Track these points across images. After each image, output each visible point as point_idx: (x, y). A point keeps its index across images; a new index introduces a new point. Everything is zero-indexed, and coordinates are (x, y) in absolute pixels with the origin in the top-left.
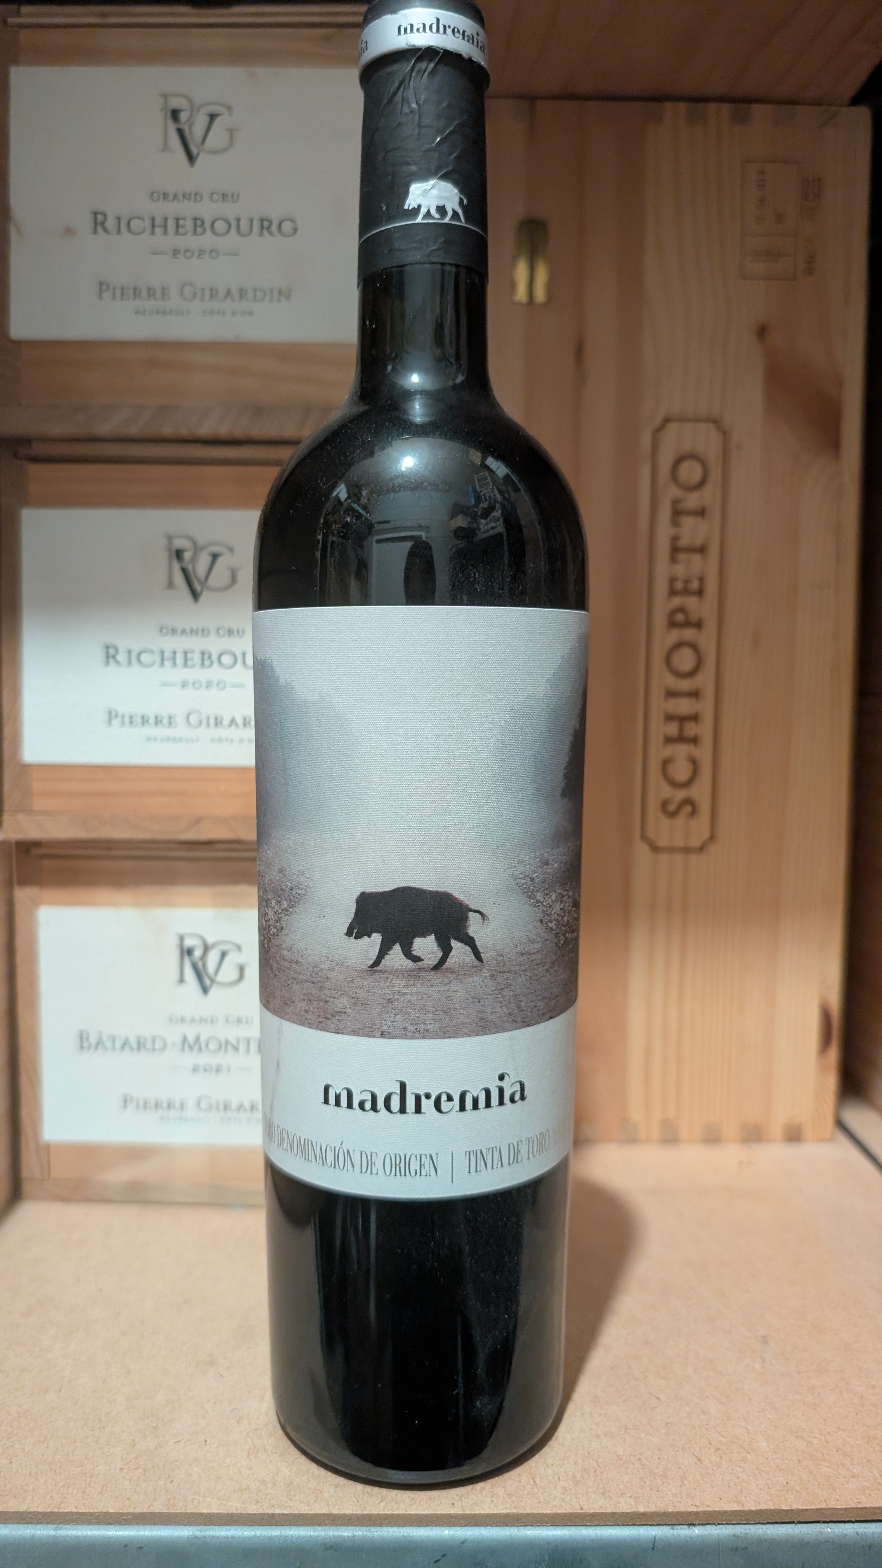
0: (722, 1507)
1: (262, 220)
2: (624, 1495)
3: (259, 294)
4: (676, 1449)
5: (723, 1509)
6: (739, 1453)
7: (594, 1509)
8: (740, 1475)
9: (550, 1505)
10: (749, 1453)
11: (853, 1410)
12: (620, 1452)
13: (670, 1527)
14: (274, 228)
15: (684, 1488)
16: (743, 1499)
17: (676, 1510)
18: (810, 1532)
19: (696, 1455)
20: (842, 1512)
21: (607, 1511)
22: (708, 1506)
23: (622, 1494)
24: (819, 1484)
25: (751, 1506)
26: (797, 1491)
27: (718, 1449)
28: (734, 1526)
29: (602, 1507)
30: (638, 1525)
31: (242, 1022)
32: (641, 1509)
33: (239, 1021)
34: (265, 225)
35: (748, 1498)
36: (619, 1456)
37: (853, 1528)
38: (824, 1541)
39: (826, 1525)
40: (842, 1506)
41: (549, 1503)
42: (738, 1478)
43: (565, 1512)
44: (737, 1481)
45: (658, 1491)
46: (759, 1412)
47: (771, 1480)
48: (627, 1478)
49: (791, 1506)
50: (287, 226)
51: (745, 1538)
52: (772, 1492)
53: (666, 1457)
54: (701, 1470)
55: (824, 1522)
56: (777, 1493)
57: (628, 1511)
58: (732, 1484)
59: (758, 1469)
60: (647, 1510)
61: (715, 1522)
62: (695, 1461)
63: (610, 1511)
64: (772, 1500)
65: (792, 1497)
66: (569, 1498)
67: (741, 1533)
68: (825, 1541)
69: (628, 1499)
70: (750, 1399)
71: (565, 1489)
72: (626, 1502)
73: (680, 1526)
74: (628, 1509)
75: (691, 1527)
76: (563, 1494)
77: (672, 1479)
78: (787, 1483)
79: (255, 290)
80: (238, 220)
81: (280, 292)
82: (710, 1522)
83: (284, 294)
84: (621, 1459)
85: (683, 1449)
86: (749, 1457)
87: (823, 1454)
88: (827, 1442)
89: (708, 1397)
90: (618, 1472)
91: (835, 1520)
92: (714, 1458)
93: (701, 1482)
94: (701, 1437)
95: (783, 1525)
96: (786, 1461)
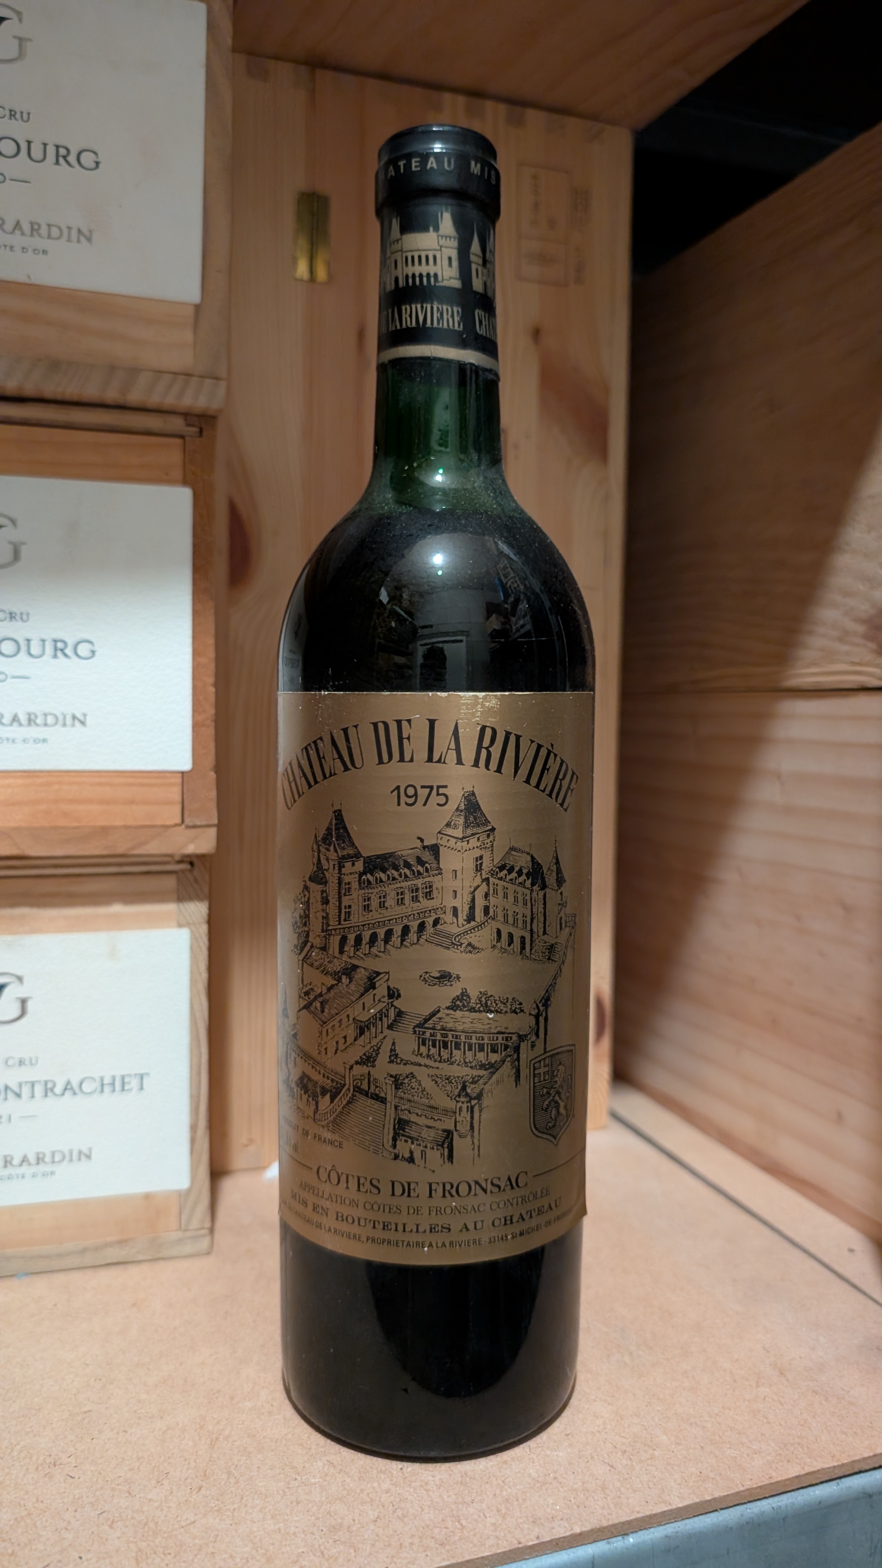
0: (652, 1510)
1: (57, 147)
2: (555, 1519)
3: (55, 232)
4: (586, 1460)
5: (654, 1512)
6: (646, 1451)
7: (532, 1540)
8: (656, 1473)
9: (487, 1546)
10: (654, 1450)
11: (728, 1387)
12: (534, 1475)
13: (605, 1541)
14: (72, 158)
15: (609, 1498)
16: (669, 1498)
17: (611, 1523)
18: (732, 1517)
19: (607, 1461)
20: (758, 1491)
21: (545, 1540)
22: (638, 1512)
23: (552, 1518)
24: (730, 1468)
25: (678, 1503)
26: (713, 1478)
27: (625, 1451)
28: (664, 1527)
29: (538, 1538)
30: (575, 1547)
31: (24, 1064)
32: (577, 1530)
33: (21, 1062)
34: (62, 155)
35: (672, 1496)
36: (534, 1479)
37: (769, 1504)
38: (745, 1523)
39: (745, 1506)
40: (757, 1484)
41: (485, 1544)
42: (655, 1477)
43: (504, 1550)
44: (655, 1480)
45: (585, 1507)
46: (647, 1406)
47: (684, 1472)
48: (551, 1502)
49: (712, 1495)
50: (88, 159)
51: (677, 1537)
52: (691, 1484)
53: (580, 1470)
54: (618, 1477)
55: (742, 1504)
56: (696, 1484)
57: (565, 1535)
58: (651, 1485)
59: (668, 1464)
60: (584, 1529)
61: (647, 1526)
62: (609, 1468)
63: (548, 1539)
64: (694, 1493)
65: (710, 1485)
66: (502, 1534)
67: (672, 1533)
68: (747, 1523)
69: (560, 1522)
70: (634, 1395)
71: (493, 1524)
72: (560, 1525)
73: (615, 1539)
74: (565, 1532)
75: (626, 1537)
76: (494, 1531)
77: (594, 1492)
78: (700, 1472)
79: (49, 226)
80: (29, 142)
81: (79, 231)
82: (642, 1528)
83: (85, 236)
84: (538, 1482)
85: (592, 1458)
86: (656, 1453)
87: (720, 1436)
88: (719, 1424)
89: (595, 1401)
90: (540, 1496)
91: (752, 1499)
92: (624, 1461)
93: (623, 1489)
94: (605, 1443)
95: (708, 1515)
96: (691, 1451)
